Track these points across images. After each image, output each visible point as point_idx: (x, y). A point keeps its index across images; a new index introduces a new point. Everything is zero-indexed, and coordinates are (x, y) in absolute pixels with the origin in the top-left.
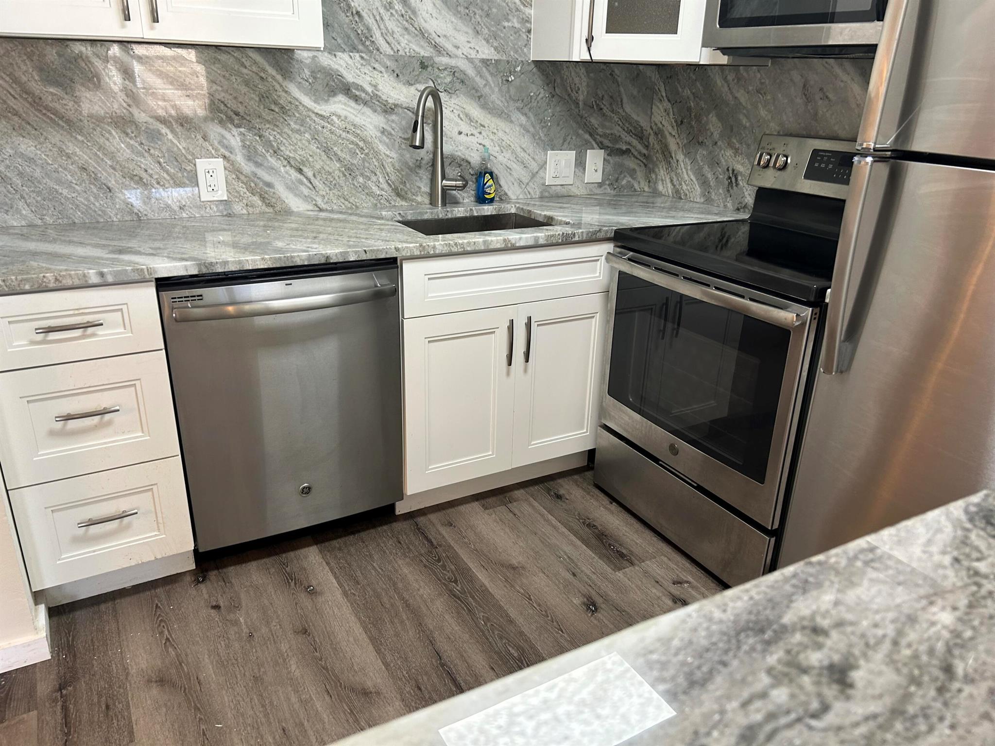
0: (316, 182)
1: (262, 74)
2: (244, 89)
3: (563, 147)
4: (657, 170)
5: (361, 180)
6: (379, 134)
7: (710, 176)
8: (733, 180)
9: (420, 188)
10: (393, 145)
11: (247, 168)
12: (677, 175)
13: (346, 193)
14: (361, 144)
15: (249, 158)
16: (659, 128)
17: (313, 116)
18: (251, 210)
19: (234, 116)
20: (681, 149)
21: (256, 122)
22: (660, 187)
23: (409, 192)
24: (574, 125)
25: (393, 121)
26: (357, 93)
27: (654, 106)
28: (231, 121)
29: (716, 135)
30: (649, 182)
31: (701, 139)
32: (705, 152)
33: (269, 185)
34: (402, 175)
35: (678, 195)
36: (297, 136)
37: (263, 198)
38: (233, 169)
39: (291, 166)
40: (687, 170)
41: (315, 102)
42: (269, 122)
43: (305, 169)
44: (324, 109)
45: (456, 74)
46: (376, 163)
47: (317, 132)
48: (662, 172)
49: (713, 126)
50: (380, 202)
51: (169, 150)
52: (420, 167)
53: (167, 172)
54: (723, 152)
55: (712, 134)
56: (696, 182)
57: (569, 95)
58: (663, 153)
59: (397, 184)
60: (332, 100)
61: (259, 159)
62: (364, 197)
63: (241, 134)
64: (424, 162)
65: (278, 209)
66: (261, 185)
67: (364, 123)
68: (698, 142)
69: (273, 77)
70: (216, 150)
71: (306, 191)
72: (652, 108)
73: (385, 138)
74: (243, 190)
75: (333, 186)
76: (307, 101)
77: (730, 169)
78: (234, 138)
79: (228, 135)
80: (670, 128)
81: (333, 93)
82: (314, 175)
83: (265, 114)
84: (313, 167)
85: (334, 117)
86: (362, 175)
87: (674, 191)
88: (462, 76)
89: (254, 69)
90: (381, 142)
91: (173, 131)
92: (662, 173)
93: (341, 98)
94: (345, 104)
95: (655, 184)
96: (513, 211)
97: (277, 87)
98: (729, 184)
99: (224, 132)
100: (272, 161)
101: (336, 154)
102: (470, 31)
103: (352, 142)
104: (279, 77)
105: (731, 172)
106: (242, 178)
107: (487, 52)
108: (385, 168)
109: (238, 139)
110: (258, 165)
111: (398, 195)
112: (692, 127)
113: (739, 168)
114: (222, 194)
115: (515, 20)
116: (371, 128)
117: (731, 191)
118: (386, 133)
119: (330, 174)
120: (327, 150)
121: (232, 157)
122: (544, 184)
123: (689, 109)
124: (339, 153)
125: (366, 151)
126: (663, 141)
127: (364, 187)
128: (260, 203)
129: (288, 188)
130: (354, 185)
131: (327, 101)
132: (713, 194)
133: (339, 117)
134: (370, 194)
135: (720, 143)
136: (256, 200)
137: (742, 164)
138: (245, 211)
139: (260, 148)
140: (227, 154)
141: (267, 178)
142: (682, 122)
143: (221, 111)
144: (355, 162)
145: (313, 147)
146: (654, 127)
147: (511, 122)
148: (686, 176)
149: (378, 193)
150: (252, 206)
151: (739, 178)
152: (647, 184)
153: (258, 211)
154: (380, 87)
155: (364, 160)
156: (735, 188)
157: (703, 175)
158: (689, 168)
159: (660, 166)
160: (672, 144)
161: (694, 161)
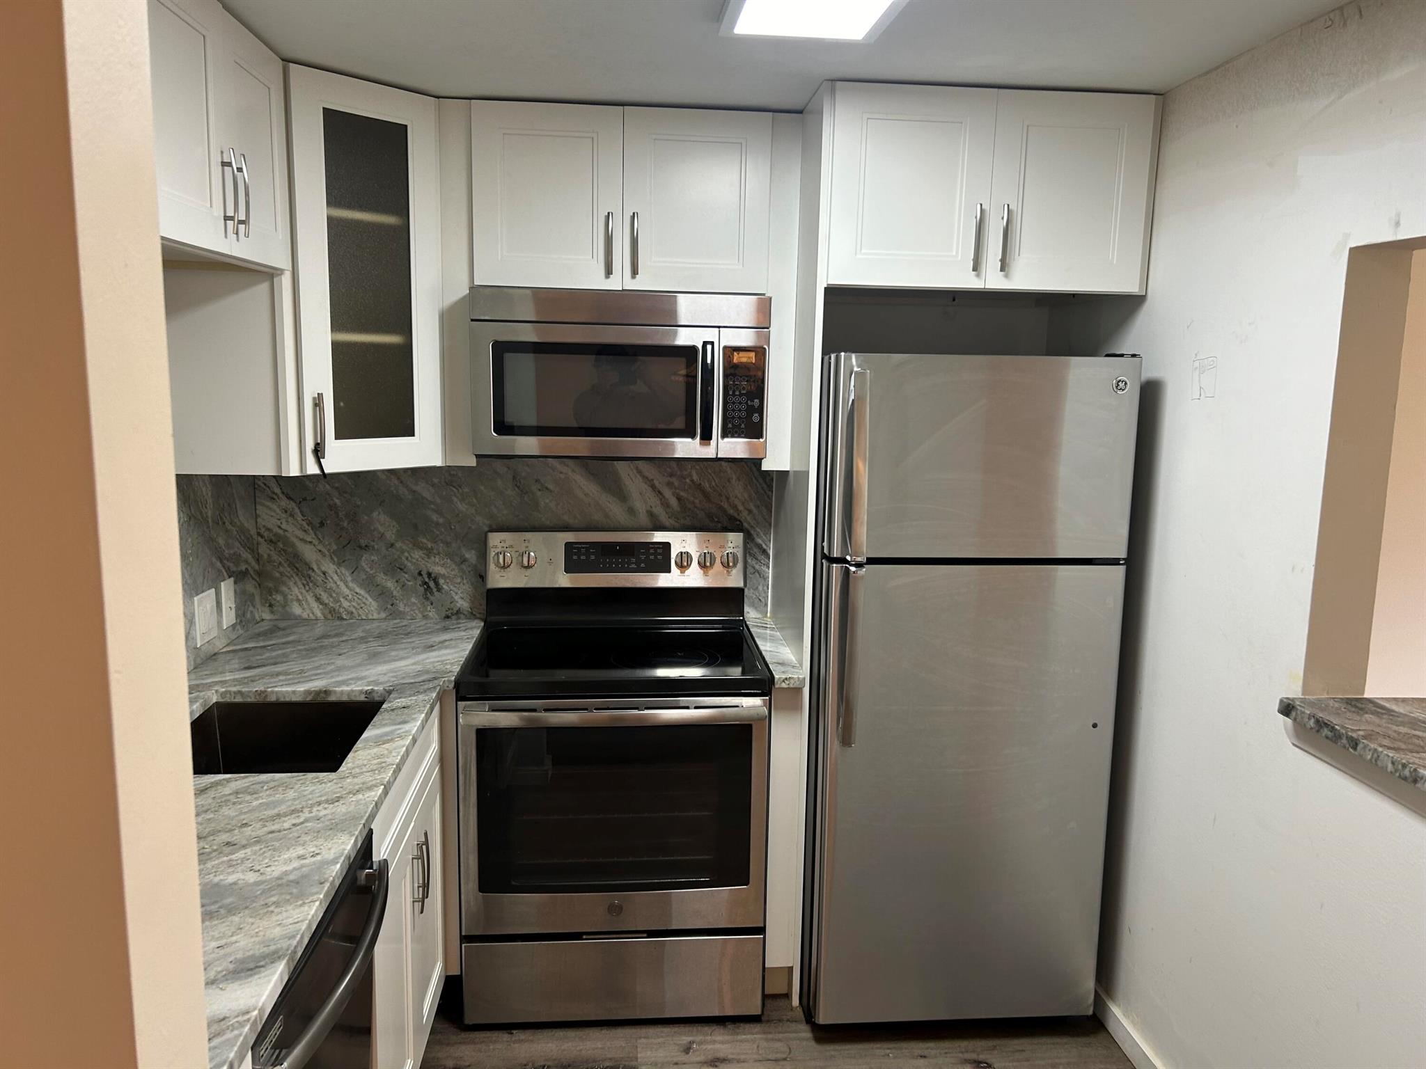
3: (204, 588)
4: (284, 589)
7: (390, 584)
8: (432, 584)
12: (329, 591)
16: (276, 534)
20: (328, 559)
22: (297, 610)
24: (208, 553)
27: (260, 507)
29: (390, 536)
30: (271, 606)
31: (363, 542)
32: (375, 558)
35: (334, 614)
40: (346, 583)
48: (296, 590)
49: (381, 525)
54: (406, 554)
55: (383, 534)
56: (367, 596)
57: (201, 513)
58: (292, 565)
68: (360, 547)
72: (256, 509)
77: (424, 573)
80: (300, 534)
87: (327, 612)
95: (284, 607)
96: (214, 700)
98: (426, 590)
105: (425, 576)
112: (342, 529)
113: (437, 569)
117: (432, 598)
122: (195, 648)
123: (333, 507)
126: (290, 550)
132: (401, 605)
135: (398, 545)
137: (443, 565)
142: (322, 524)
146: (266, 534)
148: (347, 591)
151: (441, 581)
152: (267, 609)
156: (436, 593)
157: (378, 585)
158: (349, 579)
159: (291, 584)
160: (308, 553)
161: (355, 570)
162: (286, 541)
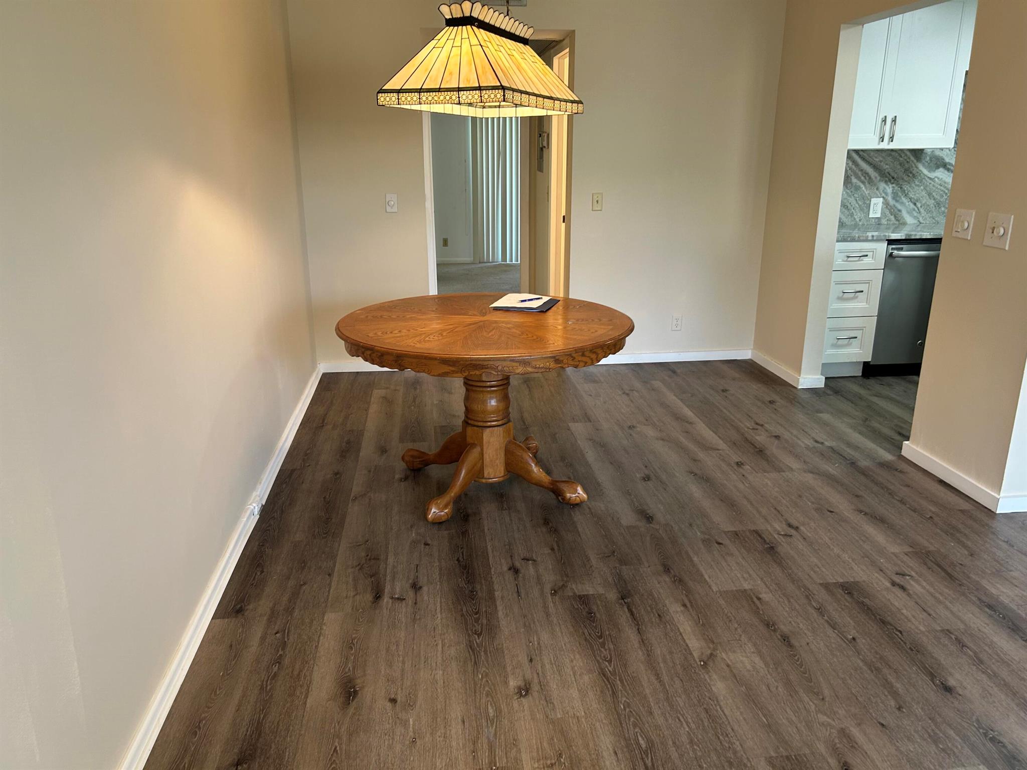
0: (922, 210)
1: (908, 160)
2: (899, 167)
11: (892, 202)
15: (894, 198)
17: (926, 178)
18: (889, 222)
19: (891, 179)
21: (901, 182)
26: (949, 167)
28: (890, 181)
33: (900, 211)
36: (917, 188)
37: (895, 217)
38: (886, 203)
39: (912, 202)
41: (929, 171)
42: (906, 181)
43: (917, 204)
44: (932, 175)
47: (927, 186)
51: (861, 194)
53: (858, 204)
60: (937, 171)
61: (898, 199)
63: (893, 187)
65: (901, 222)
66: (896, 210)
69: (913, 161)
70: (881, 194)
71: (915, 214)
74: (888, 213)
75: (928, 211)
76: (925, 171)
78: (889, 189)
79: (887, 188)
81: (938, 167)
82: (921, 207)
83: (906, 178)
84: (921, 202)
85: (936, 179)
86: (944, 206)
89: (905, 158)
91: (865, 186)
93: (941, 169)
94: (943, 172)
97: (913, 165)
99: (885, 186)
100: (904, 199)
101: (933, 196)
103: (942, 191)
104: (915, 161)
106: (889, 207)
109: (891, 189)
110: (897, 201)
114: (879, 215)
119: (928, 205)
120: (930, 194)
121: (887, 198)
124: (935, 196)
128: (893, 219)
129: (908, 213)
131: (934, 171)
133: (938, 178)
136: (892, 217)
138: (886, 223)
139: (900, 194)
140: (885, 196)
141: (899, 206)
143: (886, 177)
145: (924, 193)
150: (890, 220)
153: (892, 222)
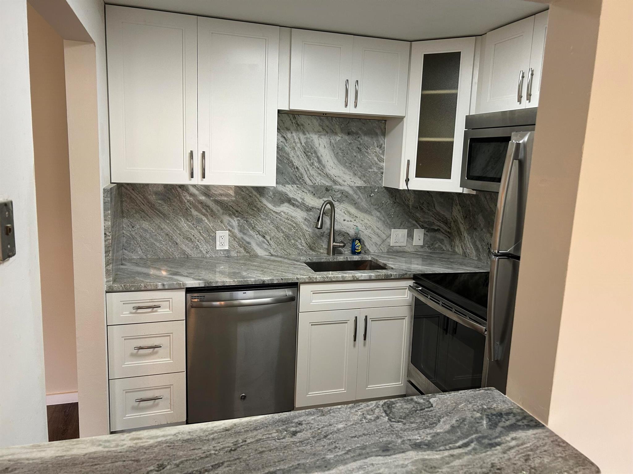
0: (271, 242)
1: (251, 195)
2: (241, 201)
3: (400, 228)
4: (455, 241)
5: (293, 241)
6: (303, 221)
7: (480, 246)
9: (322, 246)
10: (310, 226)
11: (239, 235)
12: (464, 244)
13: (285, 248)
14: (294, 225)
15: (241, 231)
16: (455, 219)
17: (272, 212)
18: (239, 254)
19: (236, 212)
20: (466, 231)
21: (246, 215)
22: (457, 250)
23: (317, 248)
24: (407, 217)
25: (311, 215)
26: (294, 202)
27: (453, 208)
28: (234, 214)
29: (482, 226)
30: (451, 246)
31: (475, 227)
32: (477, 234)
33: (249, 243)
34: (314, 240)
35: (465, 255)
36: (264, 221)
37: (245, 249)
38: (233, 236)
39: (260, 235)
40: (469, 242)
41: (274, 206)
42: (251, 215)
43: (266, 236)
44: (278, 209)
45: (343, 193)
46: (301, 234)
47: (274, 219)
49: (481, 220)
50: (301, 252)
51: (205, 227)
52: (323, 236)
53: (203, 237)
54: (485, 234)
55: (480, 224)
56: (473, 249)
57: (404, 202)
58: (458, 232)
59: (311, 244)
60: (282, 205)
61: (245, 231)
62: (294, 250)
63: (238, 220)
64: (325, 234)
65: (252, 254)
66: (245, 243)
67: (296, 216)
68: (474, 228)
69: (255, 196)
70: (226, 227)
71: (266, 246)
72: (452, 208)
73: (306, 222)
74: (236, 245)
75: (279, 244)
76: (270, 206)
77: (489, 244)
78: (235, 222)
79: (232, 221)
80: (461, 220)
81: (282, 202)
82: (270, 239)
83: (250, 212)
84: (270, 235)
85: (282, 213)
86: (294, 239)
87: (463, 252)
88: (347, 194)
89: (247, 192)
90: (304, 224)
91: (208, 219)
92: (457, 242)
93: (286, 204)
94: (288, 207)
95: (454, 248)
96: (370, 259)
97: (257, 200)
98: (489, 251)
99: (230, 219)
100: (251, 232)
101: (282, 230)
102: (352, 174)
103: (290, 224)
104: (258, 196)
106: (237, 240)
107: (360, 183)
108: (305, 236)
109: (237, 222)
110: (244, 234)
111: (311, 249)
112: (471, 220)
114: (227, 248)
115: (375, 168)
116: (300, 218)
117: (490, 255)
118: (307, 220)
119: (278, 238)
120: (277, 228)
121: (233, 230)
122: (389, 246)
123: (469, 211)
125: (297, 228)
126: (458, 226)
127: (294, 245)
128: (243, 251)
129: (258, 245)
130: (289, 244)
131: (279, 206)
132: (481, 256)
133: (284, 213)
134: (297, 248)
135: (484, 230)
138: (236, 255)
139: (246, 227)
140: (231, 229)
141: (248, 239)
142: (466, 217)
143: (230, 210)
144: (291, 233)
145: (271, 226)
146: (453, 218)
147: (372, 215)
148: (469, 246)
149: (301, 248)
150: (240, 253)
152: (450, 247)
153: (242, 255)
154: (305, 200)
155: (295, 232)
157: (476, 246)
158: (470, 241)
159: (456, 239)
160: (462, 228)
161: (472, 238)
162: (458, 223)
